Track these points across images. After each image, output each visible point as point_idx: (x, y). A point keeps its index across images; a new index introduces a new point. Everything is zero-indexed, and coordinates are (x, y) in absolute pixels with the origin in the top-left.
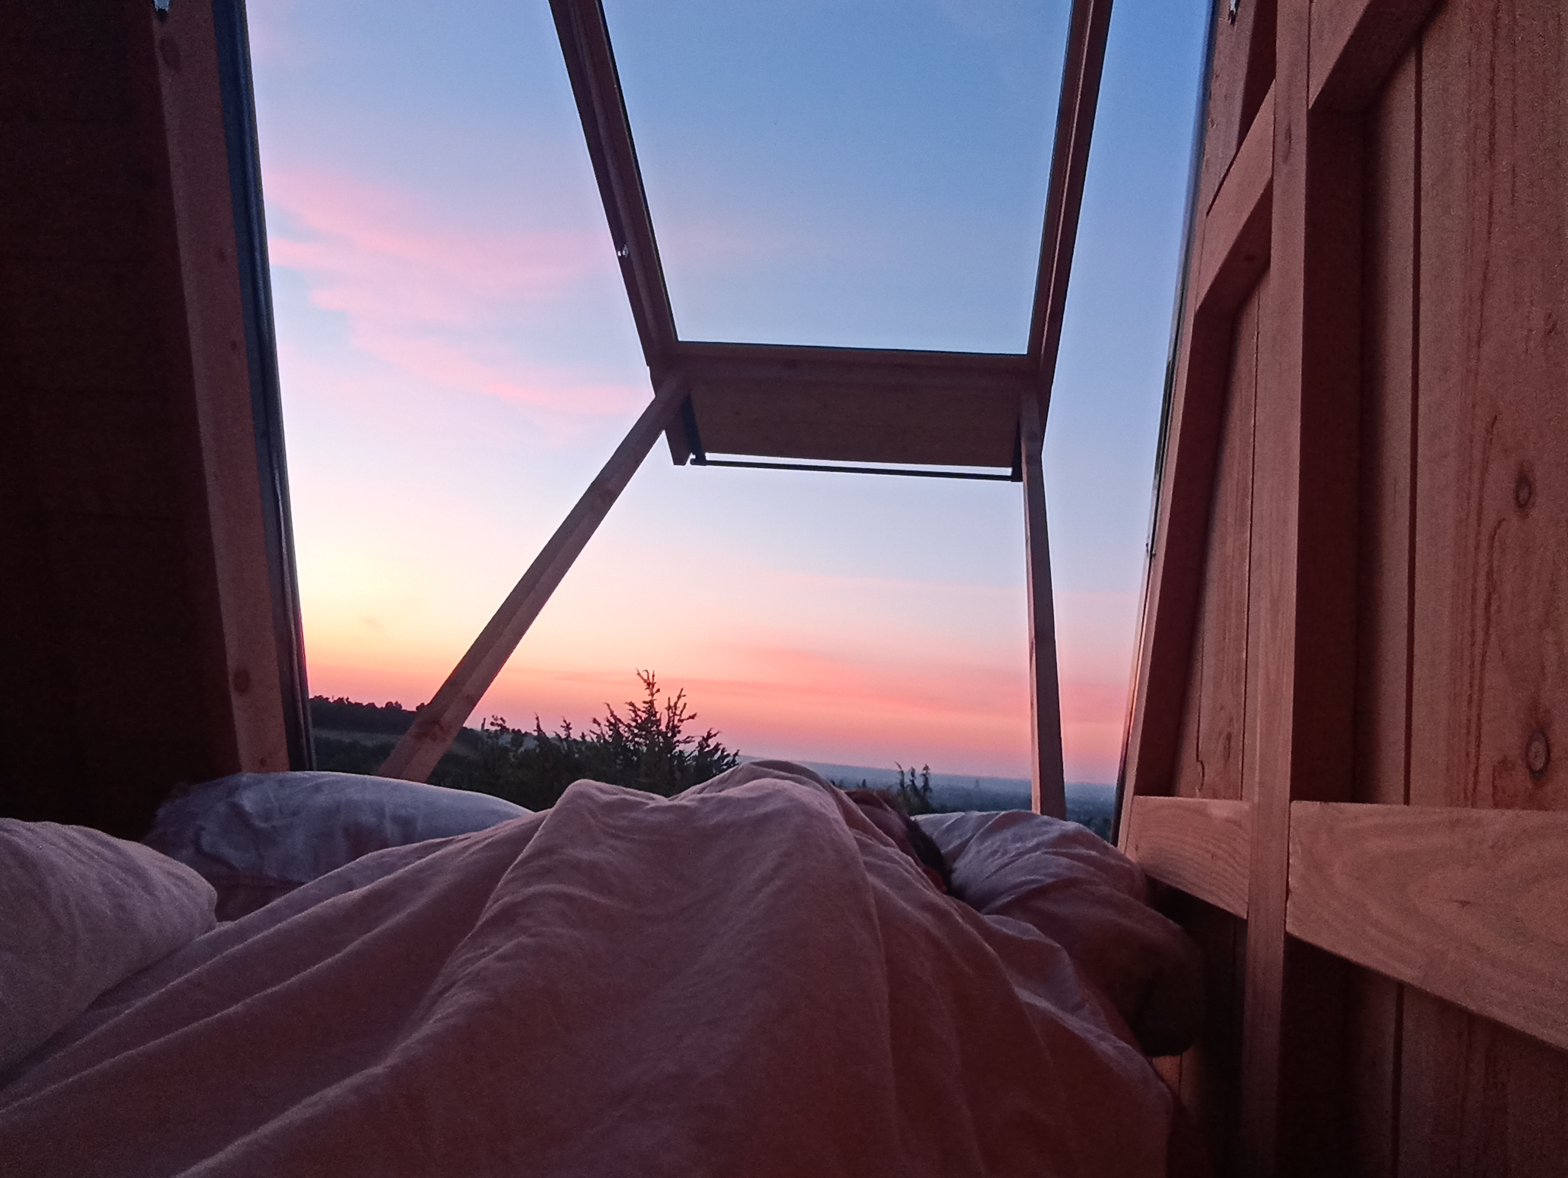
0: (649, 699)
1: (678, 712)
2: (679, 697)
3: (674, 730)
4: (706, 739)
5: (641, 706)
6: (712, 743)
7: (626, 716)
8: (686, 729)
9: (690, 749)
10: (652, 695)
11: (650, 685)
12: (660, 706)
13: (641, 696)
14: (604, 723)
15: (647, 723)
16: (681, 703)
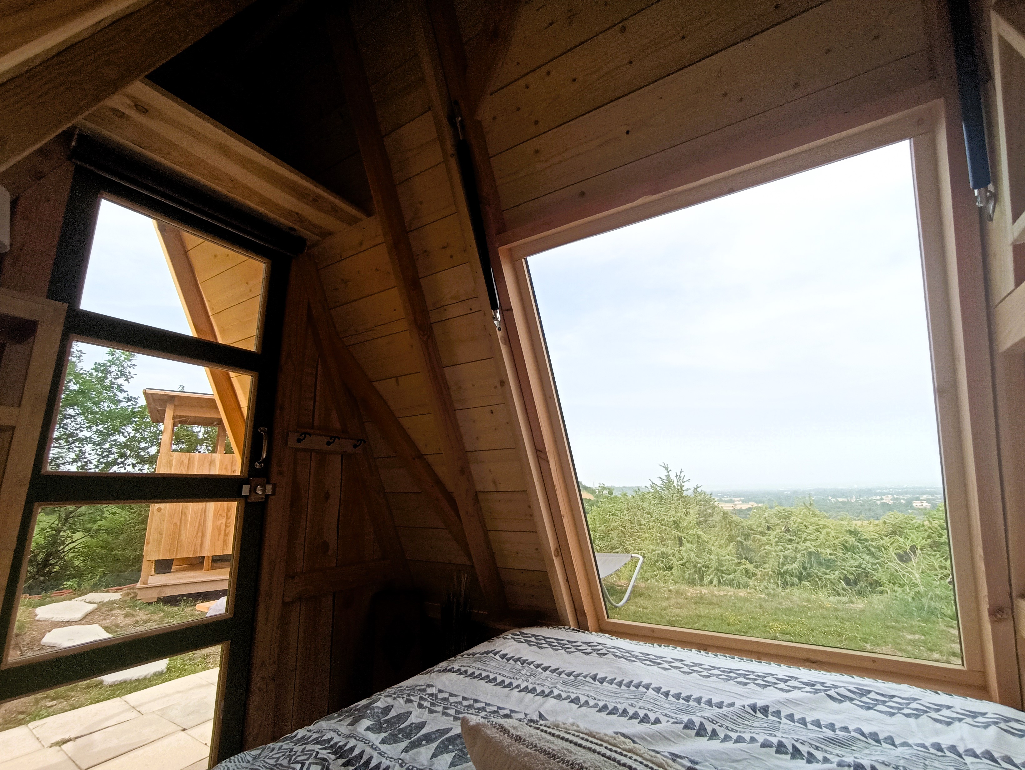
0: (667, 474)
1: (682, 479)
2: (681, 472)
3: (682, 487)
4: (696, 489)
5: (664, 478)
6: (699, 490)
7: (659, 483)
8: (686, 486)
9: (690, 493)
10: (668, 472)
11: (667, 469)
12: (673, 477)
13: (663, 474)
14: (649, 487)
15: (668, 484)
16: (682, 475)
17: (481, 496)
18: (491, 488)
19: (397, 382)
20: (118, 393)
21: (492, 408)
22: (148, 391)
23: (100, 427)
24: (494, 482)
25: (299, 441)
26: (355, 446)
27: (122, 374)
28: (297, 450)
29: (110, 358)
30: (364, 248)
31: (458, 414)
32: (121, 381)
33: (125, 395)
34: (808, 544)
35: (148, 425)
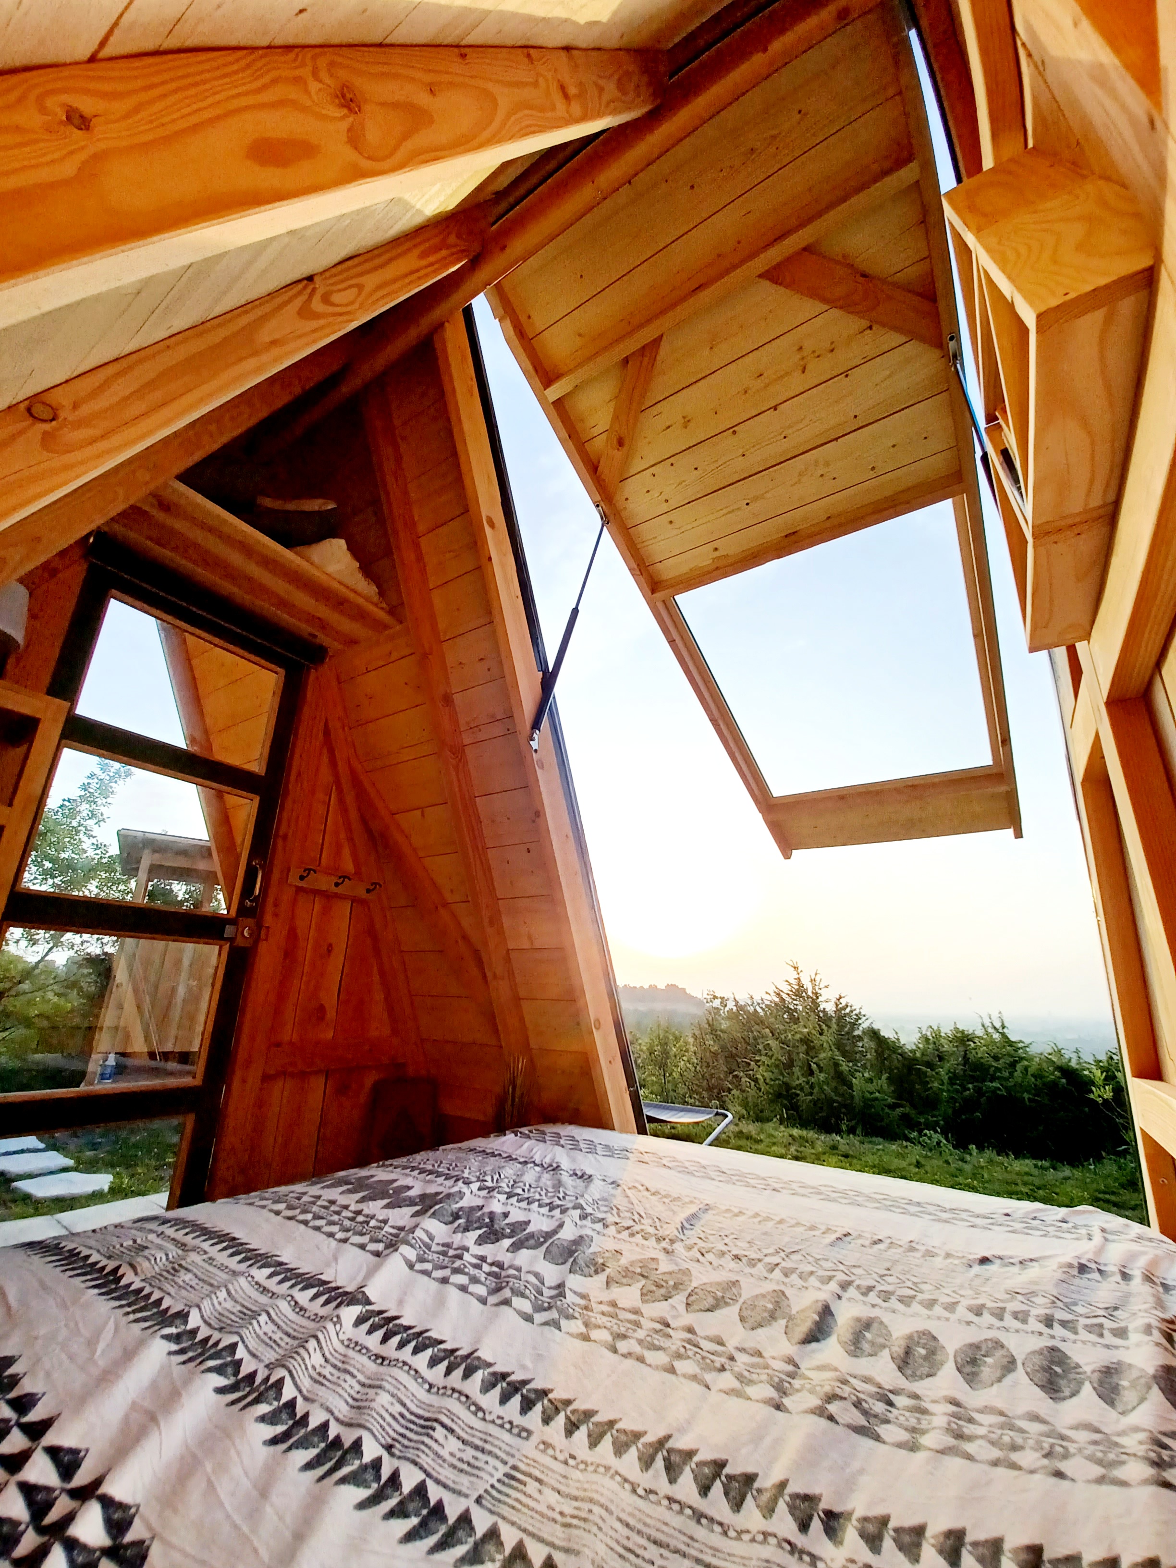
0: (797, 977)
1: (817, 984)
2: (815, 975)
3: (817, 995)
4: (839, 1000)
5: (793, 982)
6: (843, 1002)
7: (786, 988)
8: (825, 995)
9: (830, 1007)
10: (799, 974)
11: (796, 969)
12: (805, 981)
13: (792, 976)
14: (772, 994)
15: (799, 992)
16: (818, 979)
17: (513, 955)
18: (526, 945)
19: (423, 815)
20: (84, 838)
21: (528, 845)
22: (123, 832)
23: (57, 881)
24: (530, 937)
25: (302, 878)
26: (368, 891)
27: (92, 815)
28: (299, 890)
29: (83, 793)
30: (392, 659)
31: (491, 854)
32: (90, 823)
33: (94, 841)
34: (996, 1084)
35: (118, 882)
